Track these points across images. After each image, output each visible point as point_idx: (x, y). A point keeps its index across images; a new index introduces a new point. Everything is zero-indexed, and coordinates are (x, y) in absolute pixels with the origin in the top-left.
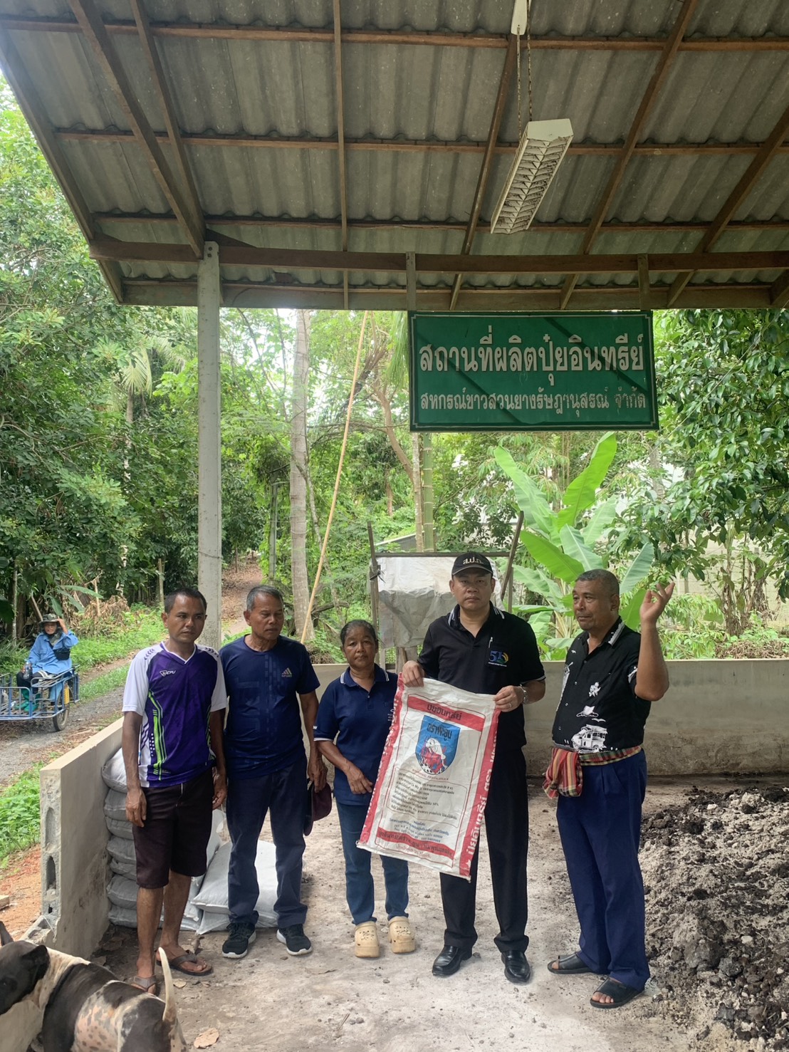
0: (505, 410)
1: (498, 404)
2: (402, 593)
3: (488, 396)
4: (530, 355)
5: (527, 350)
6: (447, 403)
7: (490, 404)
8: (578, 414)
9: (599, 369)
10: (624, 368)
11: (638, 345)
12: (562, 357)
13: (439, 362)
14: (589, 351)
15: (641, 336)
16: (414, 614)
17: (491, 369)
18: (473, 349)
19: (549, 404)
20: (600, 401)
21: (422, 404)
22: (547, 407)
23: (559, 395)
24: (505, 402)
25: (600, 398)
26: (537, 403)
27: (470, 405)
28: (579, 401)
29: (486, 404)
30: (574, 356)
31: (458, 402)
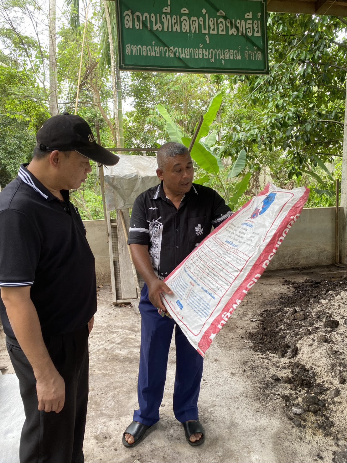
0: (179, 58)
1: (175, 54)
2: (118, 176)
3: (169, 48)
4: (194, 22)
5: (192, 18)
6: (143, 51)
7: (170, 53)
8: (223, 63)
9: (235, 34)
10: (250, 34)
11: (257, 20)
12: (214, 24)
13: (137, 23)
14: (230, 22)
15: (259, 14)
16: (126, 189)
17: (170, 30)
18: (158, 15)
19: (206, 56)
20: (236, 55)
21: (127, 51)
22: (205, 57)
23: (212, 50)
24: (179, 53)
25: (236, 52)
26: (199, 54)
27: (158, 54)
28: (224, 54)
29: (167, 53)
30: (221, 25)
31: (150, 51)
